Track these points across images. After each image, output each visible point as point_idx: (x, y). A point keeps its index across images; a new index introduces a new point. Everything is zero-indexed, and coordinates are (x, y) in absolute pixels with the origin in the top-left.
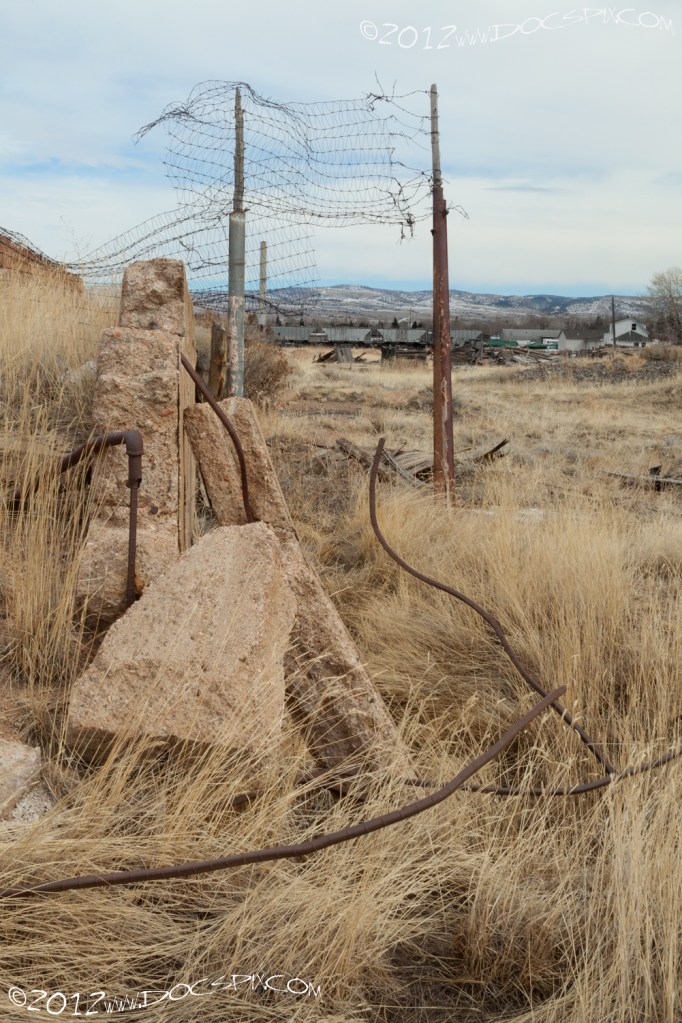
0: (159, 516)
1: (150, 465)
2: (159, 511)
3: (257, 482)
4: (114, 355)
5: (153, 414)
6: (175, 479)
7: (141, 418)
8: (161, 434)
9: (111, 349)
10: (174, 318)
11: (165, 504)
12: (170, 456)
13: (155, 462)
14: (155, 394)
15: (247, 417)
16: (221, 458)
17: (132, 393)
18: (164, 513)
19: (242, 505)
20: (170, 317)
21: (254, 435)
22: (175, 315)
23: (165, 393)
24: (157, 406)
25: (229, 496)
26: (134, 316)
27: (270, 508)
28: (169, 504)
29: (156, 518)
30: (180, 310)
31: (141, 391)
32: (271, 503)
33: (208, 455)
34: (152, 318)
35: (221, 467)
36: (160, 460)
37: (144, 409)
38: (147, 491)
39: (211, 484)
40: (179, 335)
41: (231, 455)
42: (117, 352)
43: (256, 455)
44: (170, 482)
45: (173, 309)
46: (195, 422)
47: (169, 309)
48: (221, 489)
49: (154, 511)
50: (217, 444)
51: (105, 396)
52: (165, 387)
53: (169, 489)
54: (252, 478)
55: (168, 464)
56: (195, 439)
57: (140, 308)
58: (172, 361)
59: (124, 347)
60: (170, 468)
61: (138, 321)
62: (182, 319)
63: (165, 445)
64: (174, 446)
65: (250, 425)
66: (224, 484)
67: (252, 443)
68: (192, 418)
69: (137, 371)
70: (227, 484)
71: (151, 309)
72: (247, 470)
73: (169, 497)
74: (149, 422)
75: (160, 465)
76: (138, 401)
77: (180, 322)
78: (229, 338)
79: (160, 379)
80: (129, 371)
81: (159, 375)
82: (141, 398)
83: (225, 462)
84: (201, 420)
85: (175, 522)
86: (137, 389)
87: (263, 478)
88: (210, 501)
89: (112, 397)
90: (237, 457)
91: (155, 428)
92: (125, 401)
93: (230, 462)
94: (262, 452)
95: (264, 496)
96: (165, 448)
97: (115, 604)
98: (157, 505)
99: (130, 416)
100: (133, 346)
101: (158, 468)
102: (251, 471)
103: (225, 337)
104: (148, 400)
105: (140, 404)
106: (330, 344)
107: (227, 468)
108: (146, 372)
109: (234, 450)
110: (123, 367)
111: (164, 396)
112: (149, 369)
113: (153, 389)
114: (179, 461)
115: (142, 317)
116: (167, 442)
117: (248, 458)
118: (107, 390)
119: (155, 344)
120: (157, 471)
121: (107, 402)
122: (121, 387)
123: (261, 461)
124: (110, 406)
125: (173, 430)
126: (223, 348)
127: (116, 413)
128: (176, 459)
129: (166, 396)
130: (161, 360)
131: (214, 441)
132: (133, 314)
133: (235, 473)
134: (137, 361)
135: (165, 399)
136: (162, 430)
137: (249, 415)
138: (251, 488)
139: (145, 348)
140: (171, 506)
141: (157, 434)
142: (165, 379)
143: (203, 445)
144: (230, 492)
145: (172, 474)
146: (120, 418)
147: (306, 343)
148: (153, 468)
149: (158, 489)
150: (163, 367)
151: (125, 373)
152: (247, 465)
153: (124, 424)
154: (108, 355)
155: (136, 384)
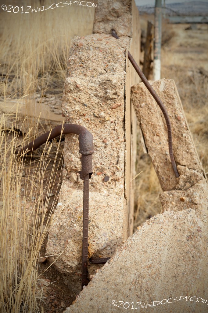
0: (110, 183)
1: (103, 145)
2: (110, 178)
3: (178, 137)
4: (78, 60)
5: (105, 107)
6: (122, 155)
7: (97, 110)
8: (112, 122)
9: (76, 55)
10: (126, 26)
11: (114, 173)
12: (118, 138)
13: (107, 143)
14: (106, 93)
15: (172, 93)
16: (154, 120)
17: (89, 92)
18: (115, 180)
19: (168, 153)
20: (123, 25)
21: (176, 105)
22: (126, 24)
23: (114, 92)
24: (109, 102)
25: (159, 146)
26: (102, 25)
27: (187, 156)
28: (117, 173)
29: (108, 184)
30: (130, 20)
31: (96, 90)
32: (187, 152)
33: (146, 118)
34: (112, 26)
35: (154, 126)
36: (111, 141)
37: (98, 104)
38: (101, 164)
39: (148, 138)
40: (129, 37)
41: (161, 118)
42: (80, 58)
43: (178, 119)
44: (118, 157)
45: (125, 20)
46: (138, 96)
47: (123, 20)
48: (154, 142)
49: (106, 179)
50: (152, 111)
51: (69, 94)
52: (113, 87)
53: (117, 162)
54: (175, 135)
55: (116, 144)
56: (137, 107)
57: (105, 20)
58: (121, 64)
59: (85, 54)
60: (118, 146)
61: (104, 28)
62: (131, 27)
63: (114, 130)
64: (121, 130)
65: (173, 99)
66: (156, 138)
67: (175, 110)
68: (136, 93)
69: (95, 73)
70: (158, 138)
71: (112, 20)
72: (172, 129)
73: (117, 169)
74: (103, 114)
75: (111, 144)
76: (94, 97)
77: (129, 28)
78: (155, 28)
79: (111, 81)
80: (88, 73)
81: (110, 78)
82: (96, 95)
83: (157, 123)
84: (142, 95)
85: (122, 186)
86: (93, 88)
87: (182, 135)
88: (147, 149)
89: (74, 95)
90: (165, 120)
91: (107, 118)
92: (84, 98)
93: (160, 123)
94: (182, 117)
95: (182, 147)
96: (114, 132)
97: (73, 266)
98: (109, 174)
99: (88, 109)
100: (92, 54)
101: (109, 147)
102: (174, 130)
103: (153, 27)
104: (101, 97)
105: (95, 100)
106: (188, 23)
107: (158, 127)
108: (101, 74)
109: (163, 116)
110: (84, 70)
111: (114, 94)
112: (103, 71)
113: (105, 89)
114: (125, 141)
115: (106, 25)
116: (116, 128)
117: (172, 121)
118: (71, 90)
119: (108, 51)
120: (109, 149)
121: (71, 99)
122: (81, 88)
123: (181, 123)
124: (73, 102)
125: (121, 119)
126: (152, 32)
127: (77, 107)
128: (123, 139)
129: (116, 94)
130: (113, 63)
131: (150, 109)
132: (101, 24)
133: (163, 130)
134: (95, 65)
135: (114, 96)
136: (111, 120)
137: (173, 91)
138: (174, 141)
139: (101, 55)
140: (119, 174)
141: (109, 122)
142: (114, 81)
143: (143, 111)
144: (160, 144)
145: (120, 151)
146: (80, 111)
147: (179, 23)
148: (105, 147)
149: (109, 162)
150: (114, 70)
151: (85, 75)
152: (171, 126)
153: (84, 115)
154: (74, 61)
155: (93, 84)
